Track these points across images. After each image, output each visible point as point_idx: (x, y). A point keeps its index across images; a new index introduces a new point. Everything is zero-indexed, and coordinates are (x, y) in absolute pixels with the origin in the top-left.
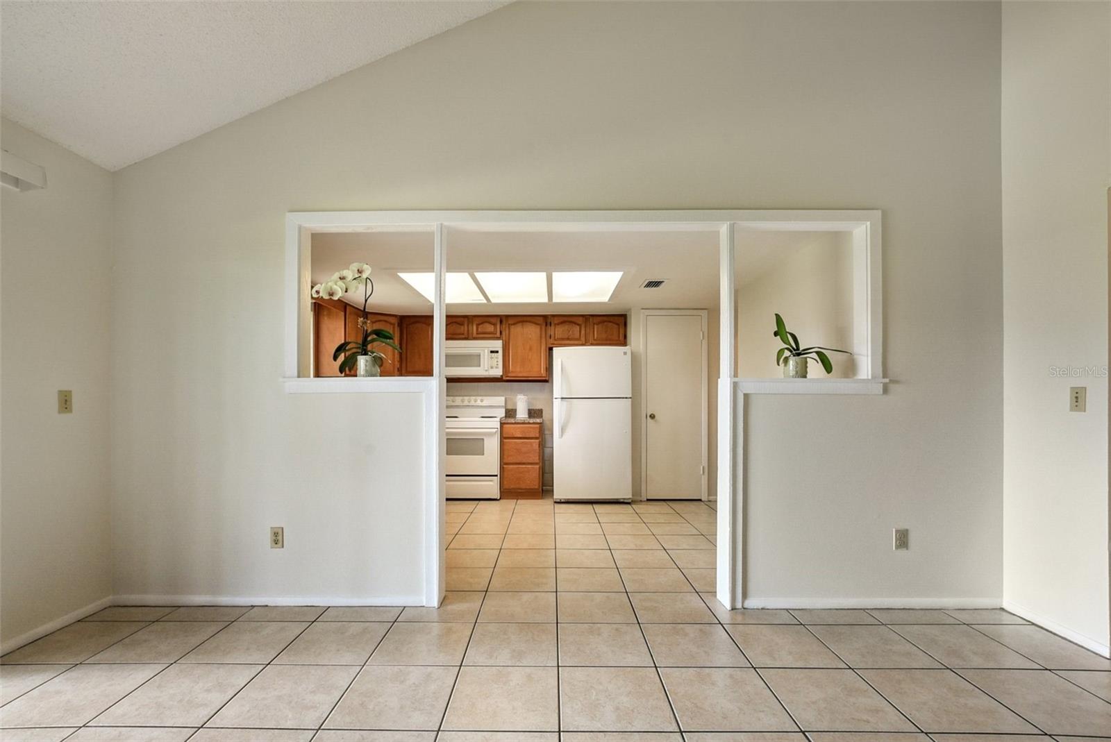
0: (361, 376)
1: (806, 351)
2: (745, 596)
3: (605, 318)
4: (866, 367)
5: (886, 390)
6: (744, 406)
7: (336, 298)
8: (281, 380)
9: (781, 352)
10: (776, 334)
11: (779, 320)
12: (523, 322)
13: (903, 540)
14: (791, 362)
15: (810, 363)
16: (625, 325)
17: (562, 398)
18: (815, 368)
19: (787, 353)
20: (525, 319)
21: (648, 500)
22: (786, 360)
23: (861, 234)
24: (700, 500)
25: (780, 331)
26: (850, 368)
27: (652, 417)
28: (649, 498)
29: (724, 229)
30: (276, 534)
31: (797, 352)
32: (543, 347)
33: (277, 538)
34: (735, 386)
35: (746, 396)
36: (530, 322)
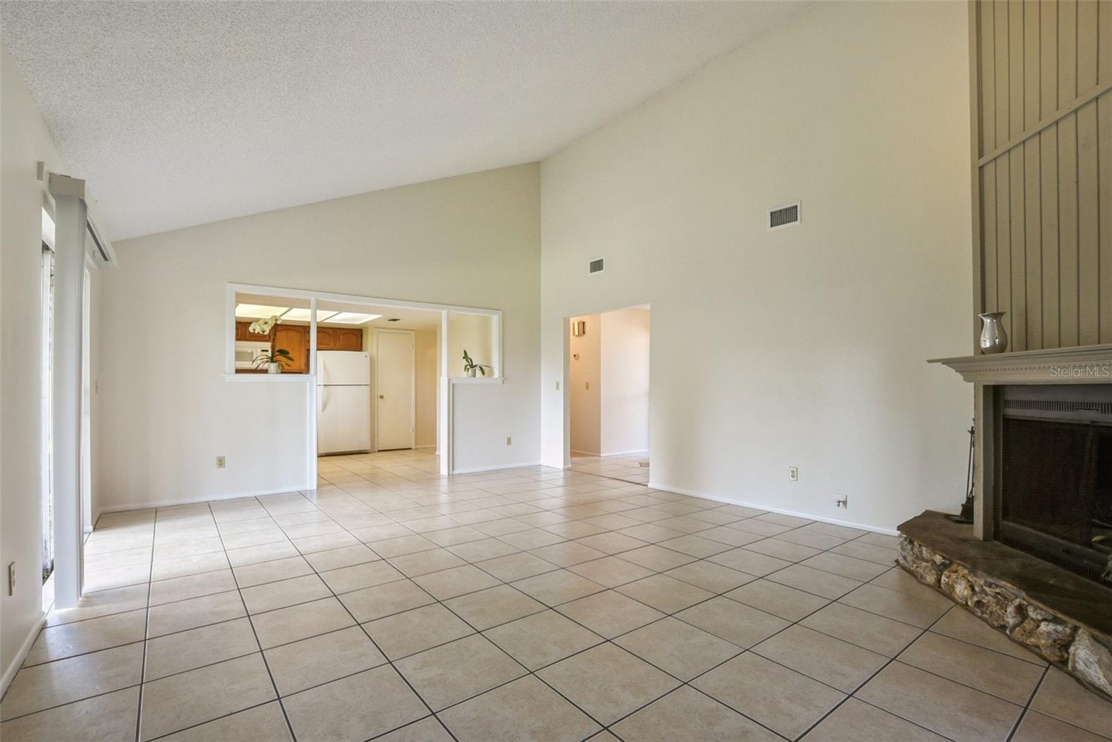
0: (271, 373)
1: (475, 366)
2: (453, 469)
3: (348, 331)
4: (497, 374)
5: (503, 383)
6: (452, 388)
7: (256, 332)
8: (224, 375)
9: (466, 366)
10: (464, 358)
11: (465, 352)
12: (287, 330)
13: (509, 441)
14: (470, 370)
15: (477, 370)
16: (362, 336)
17: (325, 385)
18: (478, 372)
19: (468, 367)
20: (288, 327)
21: (379, 451)
22: (468, 369)
23: (495, 319)
24: (410, 449)
25: (466, 357)
26: (491, 373)
27: (382, 397)
28: (380, 449)
29: (444, 313)
30: (220, 461)
31: (472, 366)
32: (303, 349)
33: (221, 462)
34: (449, 380)
35: (453, 385)
36: (294, 330)
